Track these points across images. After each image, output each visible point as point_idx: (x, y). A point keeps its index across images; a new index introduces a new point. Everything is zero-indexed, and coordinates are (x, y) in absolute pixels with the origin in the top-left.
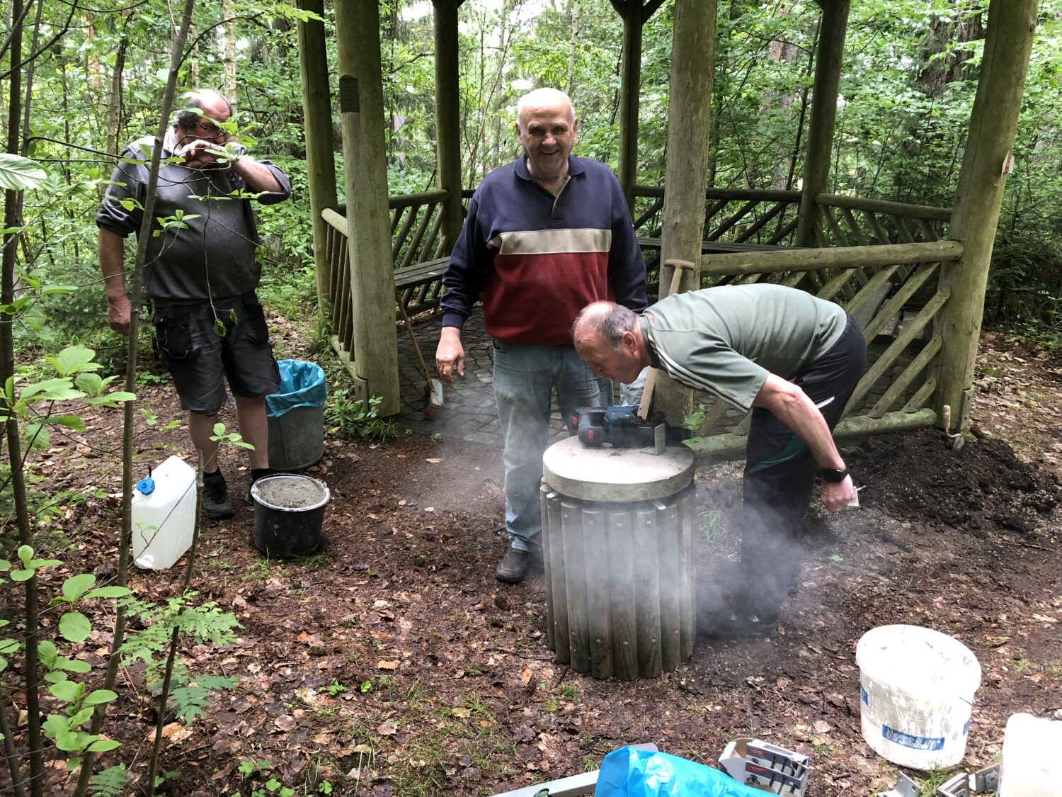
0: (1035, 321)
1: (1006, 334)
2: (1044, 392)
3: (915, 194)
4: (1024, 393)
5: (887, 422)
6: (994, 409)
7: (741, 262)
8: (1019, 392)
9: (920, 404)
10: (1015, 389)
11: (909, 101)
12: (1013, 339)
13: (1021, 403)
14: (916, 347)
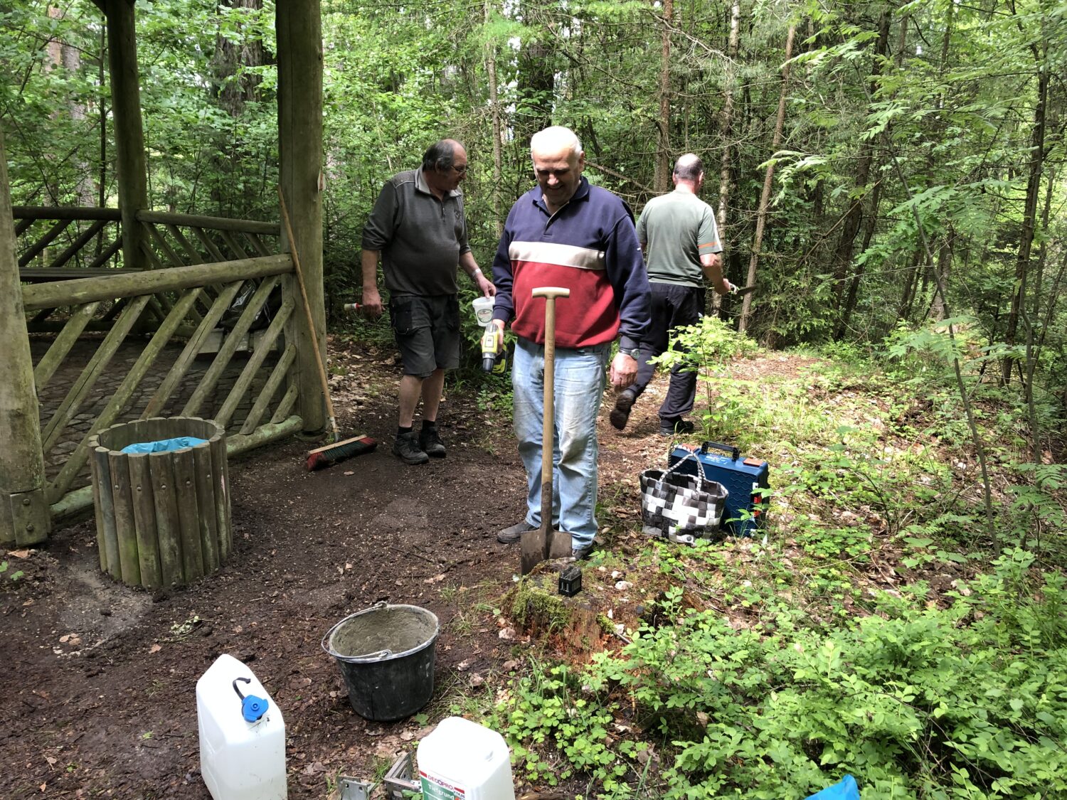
0: (362, 321)
1: (341, 335)
2: (382, 382)
3: (235, 209)
4: (367, 386)
5: (260, 436)
6: (348, 404)
7: (74, 291)
8: (364, 385)
9: (286, 413)
10: (359, 384)
11: (211, 117)
12: (347, 339)
13: (366, 395)
14: (272, 358)
